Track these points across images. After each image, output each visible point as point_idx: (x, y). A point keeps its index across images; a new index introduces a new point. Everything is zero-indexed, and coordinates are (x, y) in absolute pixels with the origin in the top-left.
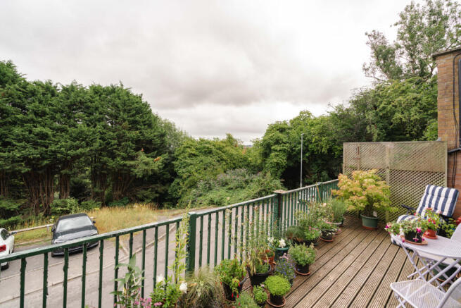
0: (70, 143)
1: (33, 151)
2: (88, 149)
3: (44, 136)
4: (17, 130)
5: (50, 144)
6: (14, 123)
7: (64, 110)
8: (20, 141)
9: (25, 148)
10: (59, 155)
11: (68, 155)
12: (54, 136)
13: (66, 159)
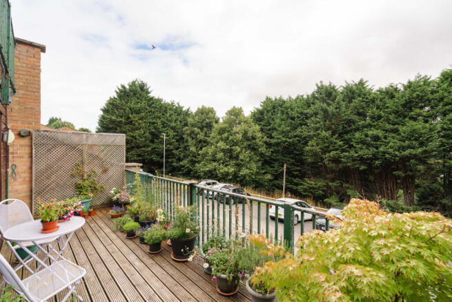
0: (399, 143)
1: (367, 151)
2: (420, 150)
3: (376, 138)
4: (357, 135)
5: (381, 145)
6: (357, 129)
7: (399, 110)
8: (358, 143)
9: (361, 149)
10: (387, 156)
11: (396, 156)
12: (385, 138)
13: (395, 160)
